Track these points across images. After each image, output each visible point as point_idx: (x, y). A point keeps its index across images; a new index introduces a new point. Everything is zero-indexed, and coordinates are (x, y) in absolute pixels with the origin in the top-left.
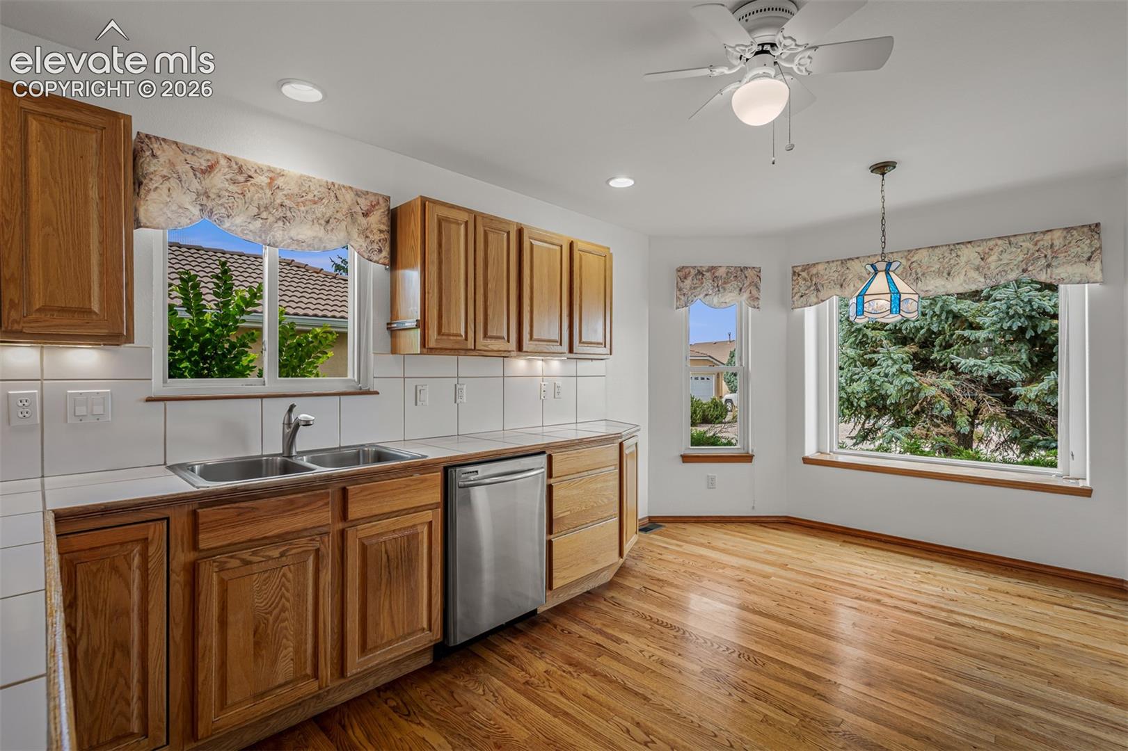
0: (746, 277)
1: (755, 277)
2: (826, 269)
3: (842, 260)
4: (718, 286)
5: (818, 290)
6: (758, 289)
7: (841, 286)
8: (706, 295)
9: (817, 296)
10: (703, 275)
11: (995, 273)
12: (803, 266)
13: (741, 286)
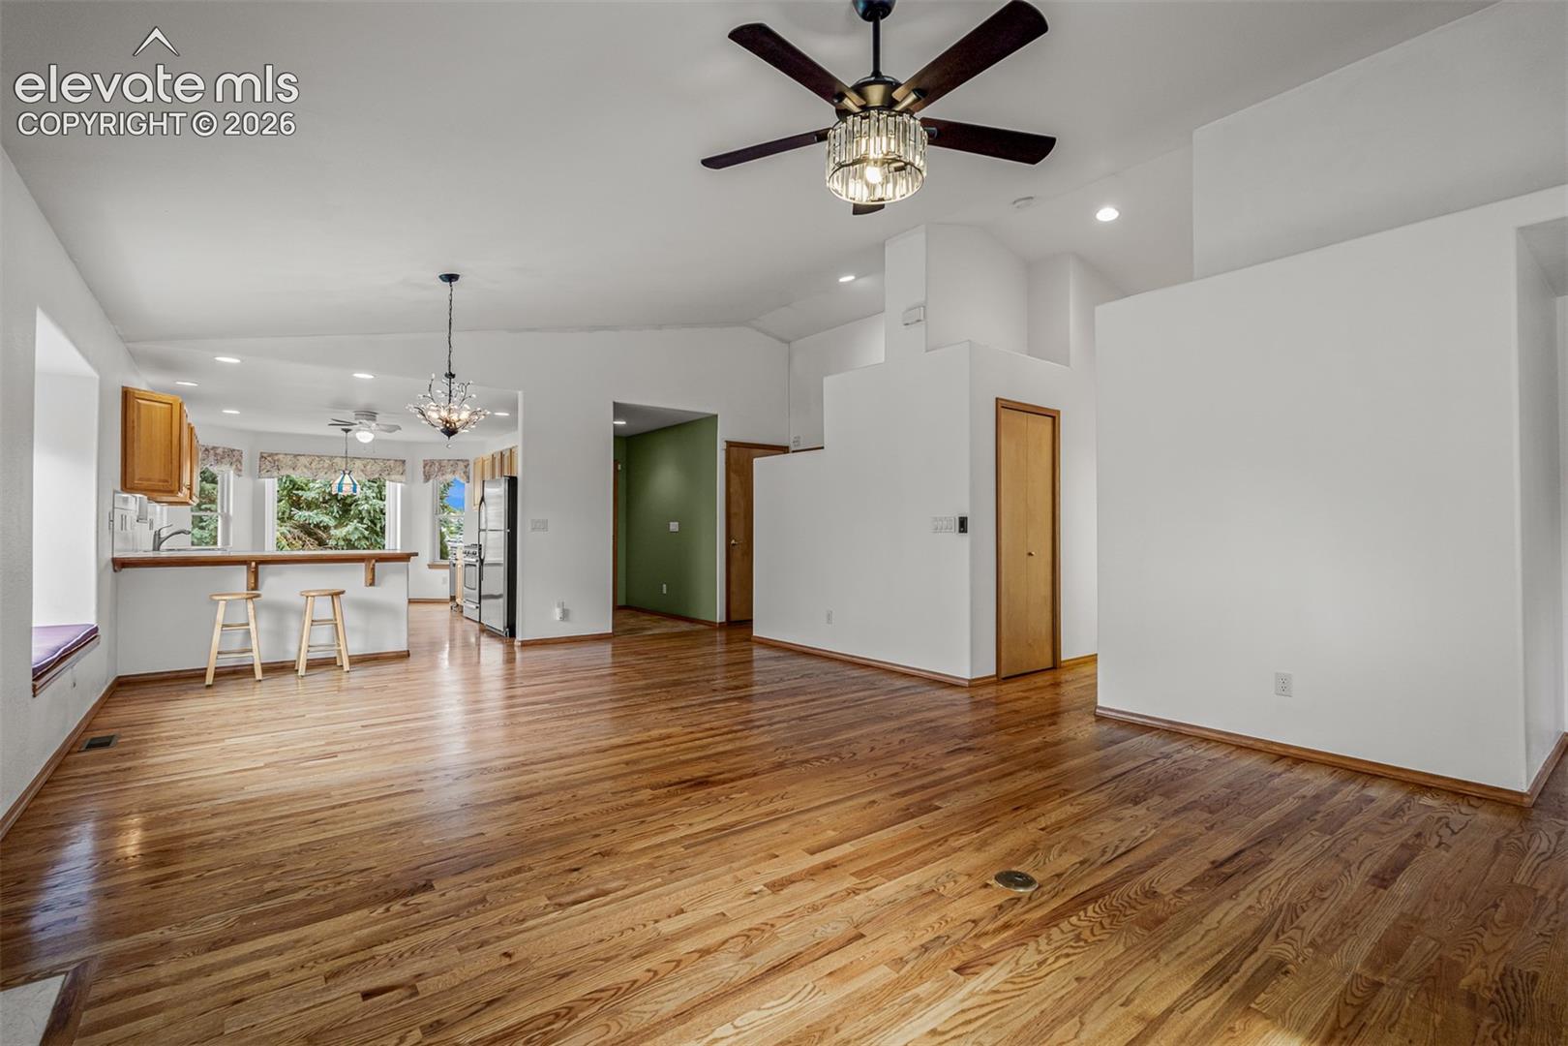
0: (232, 456)
1: (239, 457)
4: (217, 459)
6: (240, 462)
8: (211, 465)
9: (276, 473)
12: (268, 453)
13: (231, 461)
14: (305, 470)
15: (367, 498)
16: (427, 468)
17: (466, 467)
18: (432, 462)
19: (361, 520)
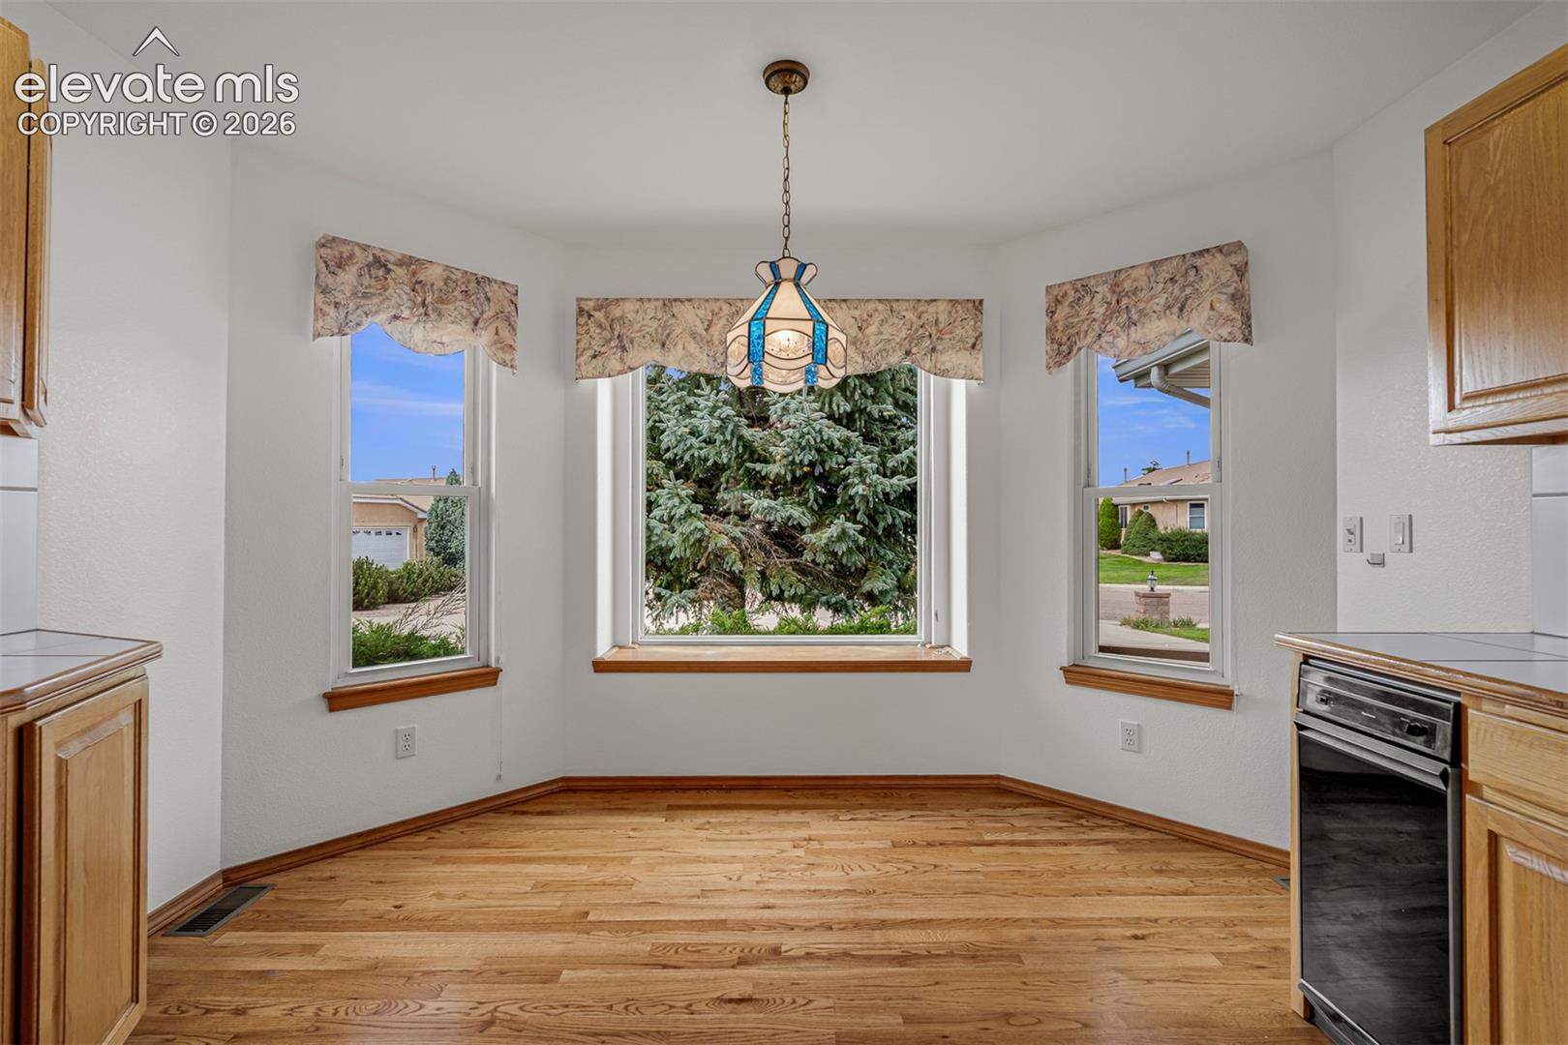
0: (488, 299)
1: (506, 303)
2: (638, 311)
3: (664, 300)
4: (423, 304)
5: (624, 349)
6: (512, 328)
7: (663, 345)
8: (396, 317)
9: (622, 360)
10: (388, 271)
11: (874, 354)
12: (598, 299)
13: (477, 314)
14: (693, 347)
15: (862, 473)
16: (1063, 311)
17: (1241, 271)
18: (1083, 288)
19: (852, 517)
